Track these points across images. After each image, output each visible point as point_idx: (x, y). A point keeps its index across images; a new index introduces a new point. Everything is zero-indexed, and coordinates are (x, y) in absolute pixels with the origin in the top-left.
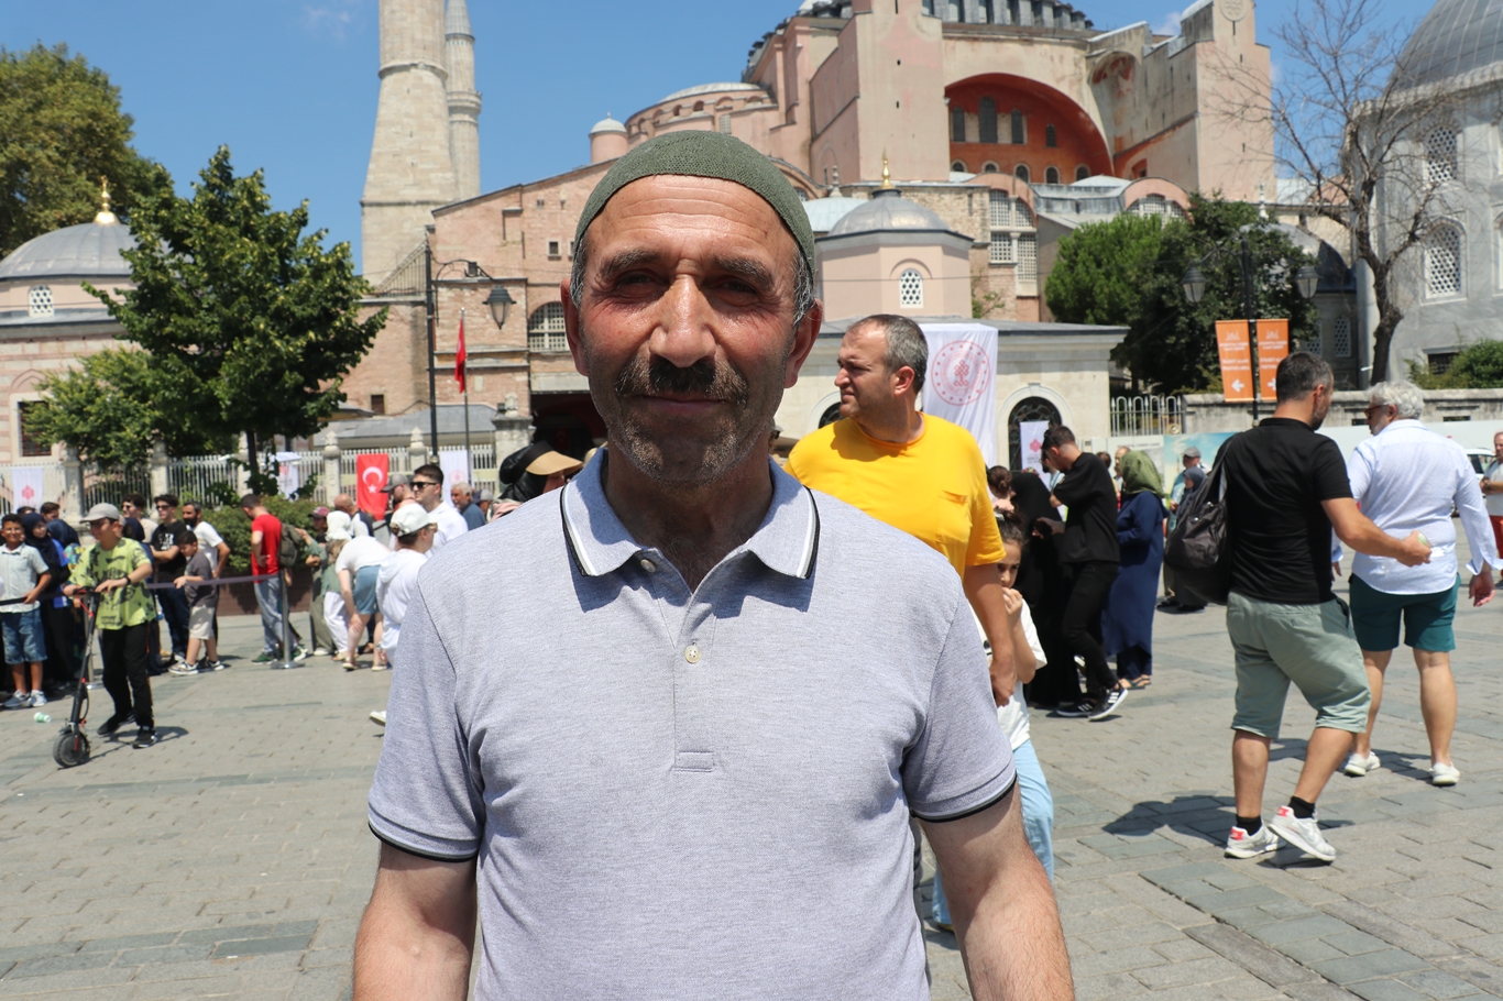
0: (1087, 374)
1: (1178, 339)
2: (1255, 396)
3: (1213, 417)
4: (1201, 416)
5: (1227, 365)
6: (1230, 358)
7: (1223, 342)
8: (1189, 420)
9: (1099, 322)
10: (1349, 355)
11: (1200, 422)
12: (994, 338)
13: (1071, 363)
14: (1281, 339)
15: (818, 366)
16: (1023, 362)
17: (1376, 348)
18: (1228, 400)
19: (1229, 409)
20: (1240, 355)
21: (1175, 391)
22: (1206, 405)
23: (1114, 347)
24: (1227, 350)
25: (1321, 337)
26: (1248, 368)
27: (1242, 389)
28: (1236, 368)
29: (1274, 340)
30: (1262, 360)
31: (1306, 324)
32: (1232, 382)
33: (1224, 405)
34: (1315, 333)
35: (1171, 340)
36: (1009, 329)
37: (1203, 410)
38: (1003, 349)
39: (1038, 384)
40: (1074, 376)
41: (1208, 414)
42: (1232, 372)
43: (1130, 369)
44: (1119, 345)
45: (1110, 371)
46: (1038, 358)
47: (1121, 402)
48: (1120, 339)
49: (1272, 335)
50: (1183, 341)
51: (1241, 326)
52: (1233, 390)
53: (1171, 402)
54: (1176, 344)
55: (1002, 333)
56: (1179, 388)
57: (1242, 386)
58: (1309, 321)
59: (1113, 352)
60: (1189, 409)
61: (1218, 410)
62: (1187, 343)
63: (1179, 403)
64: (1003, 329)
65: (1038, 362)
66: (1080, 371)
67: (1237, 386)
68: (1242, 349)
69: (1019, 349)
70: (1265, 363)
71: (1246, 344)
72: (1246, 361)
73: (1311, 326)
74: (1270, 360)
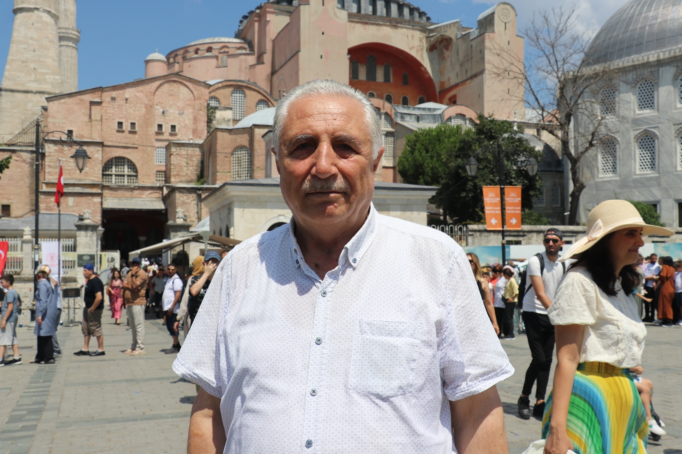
0: (415, 213)
1: (467, 194)
2: (503, 227)
3: (483, 237)
4: (477, 237)
5: (488, 210)
6: (490, 206)
7: (487, 197)
8: (470, 239)
10: (559, 205)
11: (476, 240)
13: (407, 206)
14: (517, 197)
15: (266, 202)
17: (571, 203)
18: (488, 229)
20: (495, 205)
21: (464, 223)
22: (480, 231)
23: (430, 197)
24: (488, 202)
25: (544, 195)
26: (499, 212)
27: (496, 223)
28: (493, 212)
29: (514, 197)
30: (507, 208)
31: (536, 188)
32: (491, 219)
33: (486, 231)
34: (541, 193)
35: (464, 194)
37: (478, 234)
41: (480, 236)
42: (491, 214)
43: (443, 209)
44: (434, 196)
45: (428, 210)
48: (434, 193)
49: (513, 195)
50: (470, 195)
51: (497, 188)
52: (491, 224)
53: (461, 228)
54: (466, 196)
56: (466, 221)
57: (496, 221)
58: (539, 187)
59: (430, 200)
60: (470, 233)
61: (486, 234)
62: (472, 196)
63: (465, 229)
65: (389, 205)
66: (412, 210)
67: (494, 221)
68: (496, 201)
69: (378, 197)
70: (508, 210)
71: (499, 199)
72: (499, 208)
73: (539, 190)
74: (512, 208)
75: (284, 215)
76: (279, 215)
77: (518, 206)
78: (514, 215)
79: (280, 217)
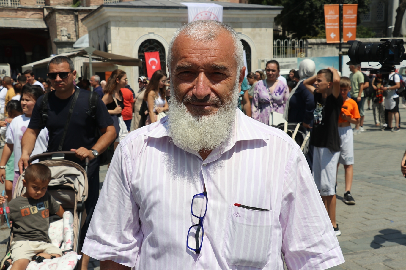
0: (263, 29)
1: (305, 12)
2: (340, 40)
3: (320, 49)
4: (314, 49)
5: (328, 25)
6: (330, 22)
7: (327, 15)
8: (309, 51)
9: (269, 4)
10: (383, 20)
11: (314, 52)
12: (221, 11)
13: (256, 24)
14: (354, 14)
15: (138, 21)
16: (234, 22)
17: (397, 17)
18: (328, 42)
19: (328, 46)
20: (334, 21)
21: (303, 37)
22: (317, 44)
23: (276, 16)
24: (328, 18)
25: (371, 12)
26: (337, 27)
27: (335, 37)
28: (332, 27)
29: (350, 14)
30: (344, 23)
31: (364, 6)
32: (330, 34)
33: (325, 44)
34: (368, 10)
35: (302, 13)
36: (228, 6)
37: (316, 46)
38: (225, 16)
39: (241, 33)
40: (257, 30)
41: (318, 48)
42: (331, 29)
43: (282, 26)
44: (279, 15)
45: (273, 28)
46: (241, 20)
47: (279, 42)
48: (279, 12)
49: (350, 12)
50: (307, 13)
51: (336, 6)
52: (330, 37)
53: (301, 42)
54: (304, 14)
55: (225, 8)
56: (305, 35)
57: (335, 35)
58: (366, 4)
59: (275, 19)
60: (309, 46)
61: (322, 46)
62: (309, 14)
63: (305, 43)
64: (225, 6)
65: (241, 23)
66: (260, 27)
67: (332, 35)
68: (336, 18)
69: (232, 16)
70: (346, 25)
71: (337, 16)
72: (337, 24)
73: (367, 7)
74: (348, 23)
75: (153, 33)
76: (149, 33)
77: (353, 22)
78: (350, 30)
79: (150, 35)
